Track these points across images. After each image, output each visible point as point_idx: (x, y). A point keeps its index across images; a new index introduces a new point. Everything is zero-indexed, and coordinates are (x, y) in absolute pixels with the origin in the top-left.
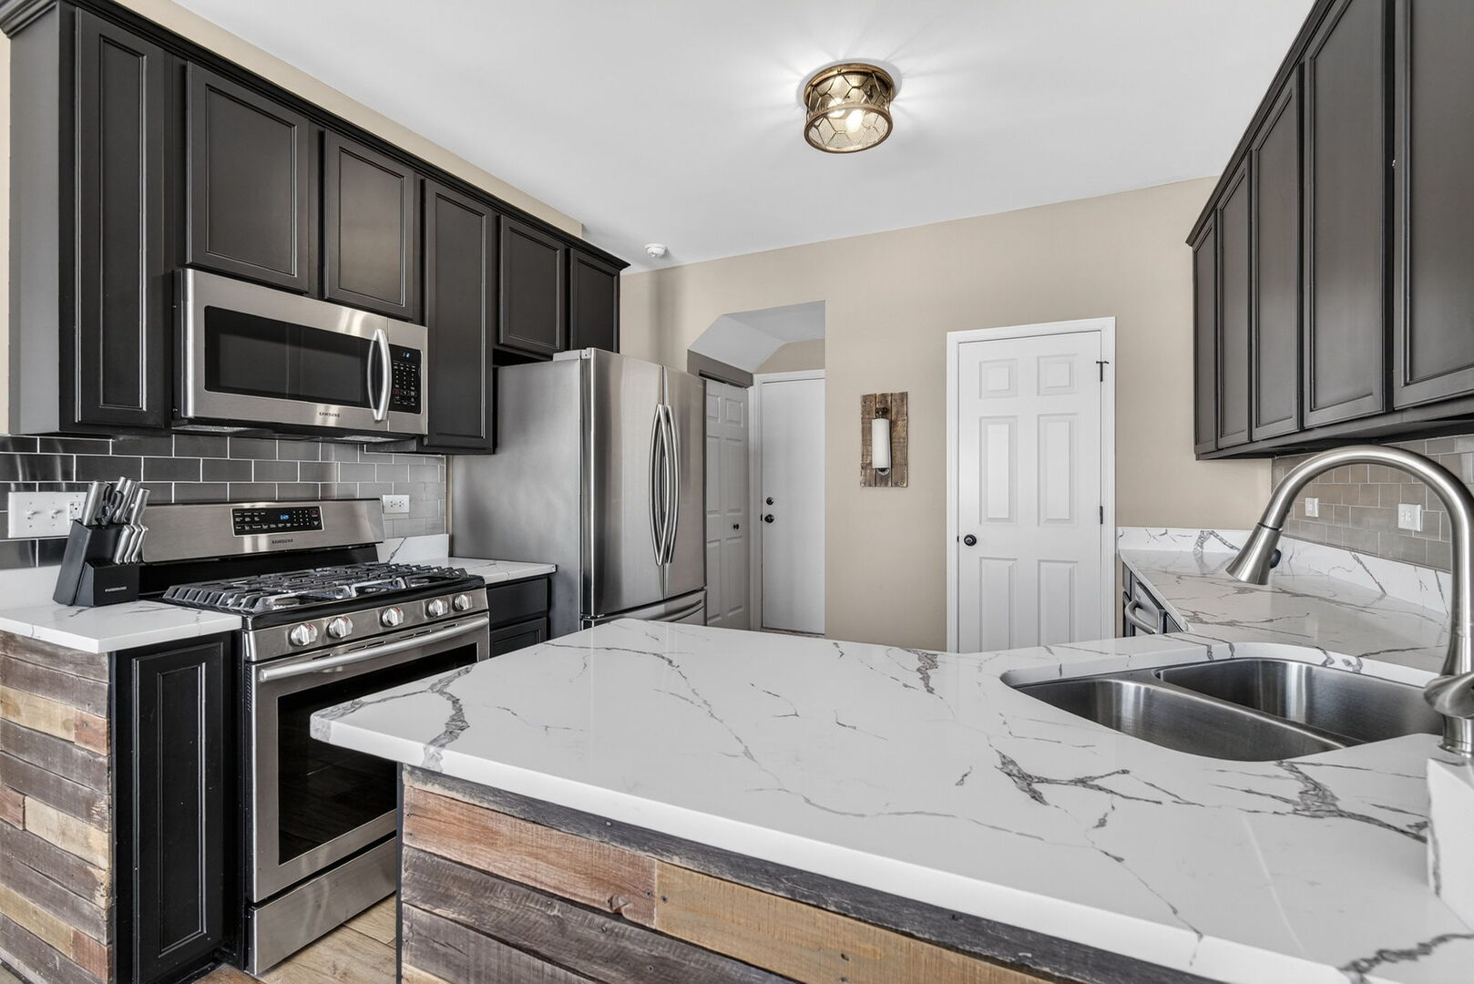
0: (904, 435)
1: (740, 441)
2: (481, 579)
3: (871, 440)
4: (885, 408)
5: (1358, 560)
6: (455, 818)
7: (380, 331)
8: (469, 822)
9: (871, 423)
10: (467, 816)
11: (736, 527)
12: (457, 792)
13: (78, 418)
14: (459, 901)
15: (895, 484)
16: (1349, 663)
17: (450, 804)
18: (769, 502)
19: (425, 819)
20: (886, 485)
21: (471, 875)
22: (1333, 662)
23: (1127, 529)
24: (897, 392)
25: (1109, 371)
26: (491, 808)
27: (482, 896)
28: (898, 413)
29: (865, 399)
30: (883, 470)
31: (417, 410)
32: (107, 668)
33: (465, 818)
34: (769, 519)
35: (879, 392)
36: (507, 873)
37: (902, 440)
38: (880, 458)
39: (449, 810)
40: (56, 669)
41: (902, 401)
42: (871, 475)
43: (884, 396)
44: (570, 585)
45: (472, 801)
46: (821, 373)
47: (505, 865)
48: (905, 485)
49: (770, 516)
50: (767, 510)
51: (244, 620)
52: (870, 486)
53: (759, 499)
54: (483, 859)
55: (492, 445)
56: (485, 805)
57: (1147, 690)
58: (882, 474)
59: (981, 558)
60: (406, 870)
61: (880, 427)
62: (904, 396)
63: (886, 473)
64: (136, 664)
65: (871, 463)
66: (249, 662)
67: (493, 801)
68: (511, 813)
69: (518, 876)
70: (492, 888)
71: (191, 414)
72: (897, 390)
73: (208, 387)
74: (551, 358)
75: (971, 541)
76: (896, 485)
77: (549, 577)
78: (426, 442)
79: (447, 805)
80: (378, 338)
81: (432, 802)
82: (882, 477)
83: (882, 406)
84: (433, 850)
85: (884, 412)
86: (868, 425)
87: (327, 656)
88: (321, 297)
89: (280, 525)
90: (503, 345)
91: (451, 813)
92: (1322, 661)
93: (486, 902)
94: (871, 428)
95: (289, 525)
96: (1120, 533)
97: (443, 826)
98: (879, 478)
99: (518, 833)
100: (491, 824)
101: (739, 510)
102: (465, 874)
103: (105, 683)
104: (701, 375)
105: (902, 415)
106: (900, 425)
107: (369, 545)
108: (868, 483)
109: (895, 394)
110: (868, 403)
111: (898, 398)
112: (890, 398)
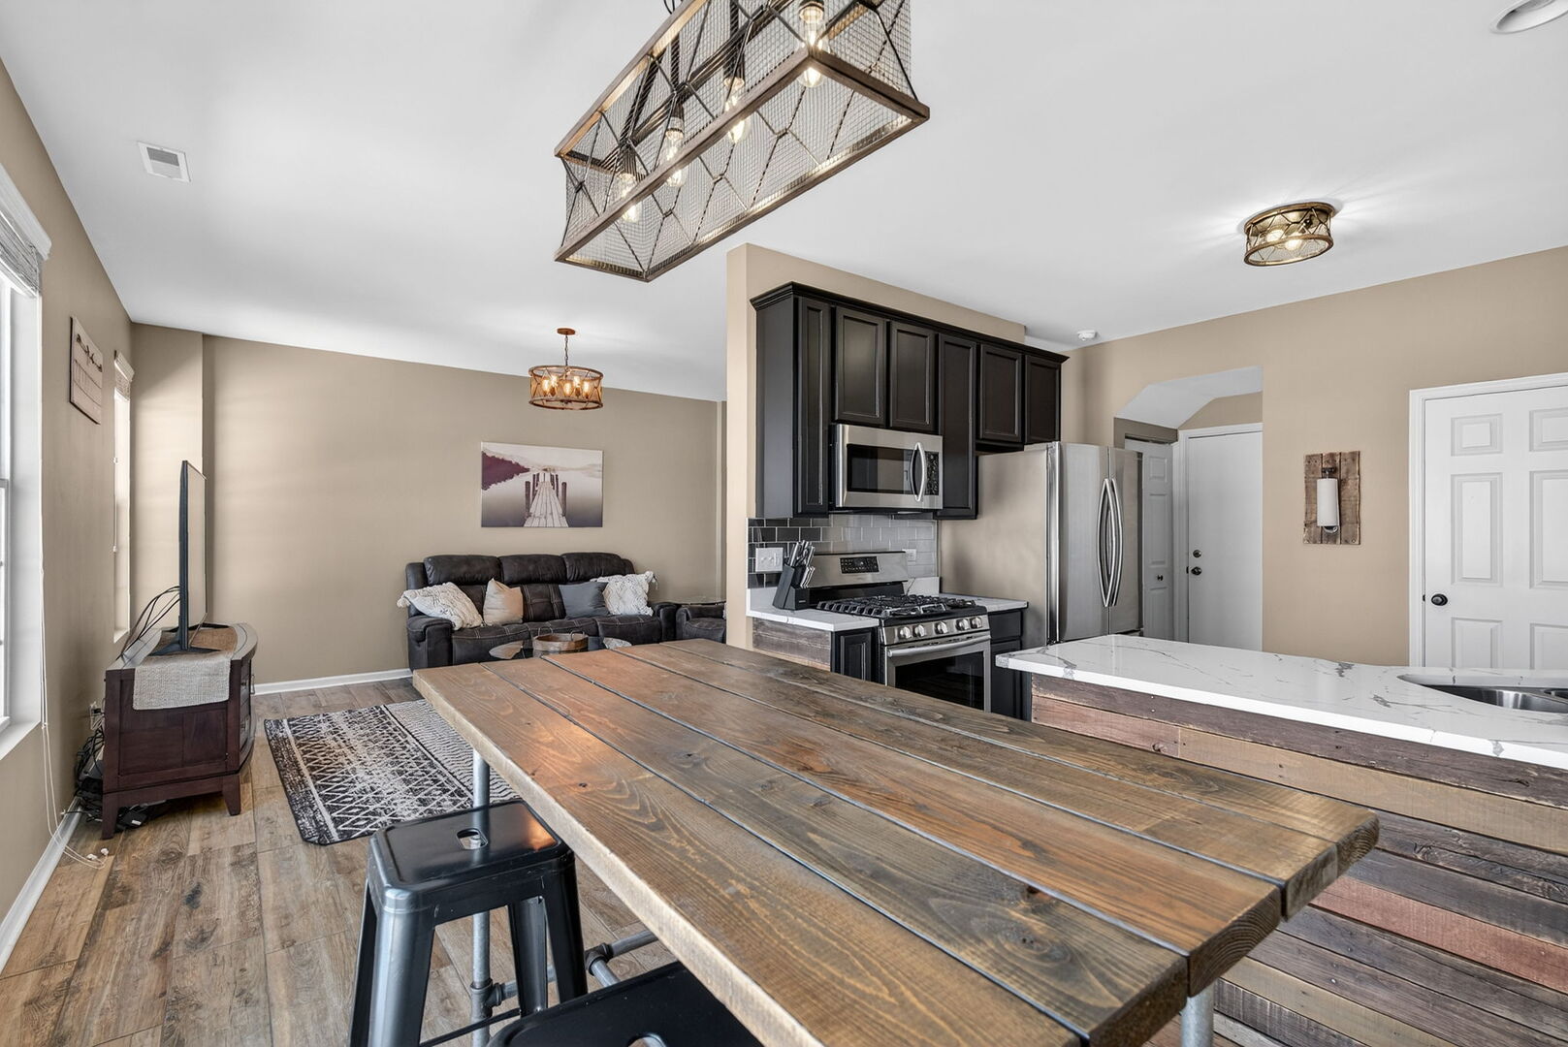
0: (1355, 493)
1: (1164, 495)
2: (985, 608)
3: (1316, 499)
4: (1335, 468)
7: (919, 444)
8: (1071, 712)
9: (1316, 482)
11: (1161, 578)
13: (800, 511)
15: (1345, 541)
18: (1197, 554)
19: (1044, 711)
20: (1335, 542)
24: (1347, 452)
28: (1347, 472)
29: (1310, 459)
30: (1330, 527)
31: (937, 494)
32: (830, 639)
33: (1069, 710)
34: (1196, 572)
35: (1325, 451)
37: (1352, 499)
38: (1327, 515)
40: (794, 641)
41: (1354, 460)
42: (1315, 532)
43: (1332, 455)
44: (1039, 618)
46: (1259, 426)
48: (1357, 542)
49: (1196, 568)
50: (1194, 562)
51: (880, 622)
52: (1315, 542)
53: (1185, 551)
55: (974, 514)
57: (1524, 696)
58: (1328, 531)
59: (1453, 619)
61: (1326, 487)
62: (1355, 456)
63: (1334, 530)
64: (842, 638)
65: (1316, 521)
66: (883, 645)
71: (841, 505)
72: (1347, 449)
73: (849, 490)
74: (1022, 449)
75: (1441, 600)
76: (1347, 542)
77: (1021, 610)
78: (938, 513)
80: (918, 450)
82: (1329, 535)
83: (1330, 466)
85: (1332, 472)
86: (1313, 484)
87: (913, 647)
88: (887, 427)
90: (983, 439)
94: (1315, 489)
97: (1056, 714)
98: (1328, 535)
99: (1100, 716)
101: (1163, 563)
103: (829, 648)
104: (1127, 437)
105: (1354, 474)
106: (1351, 484)
107: (900, 583)
108: (1312, 540)
109: (1345, 454)
110: (1313, 463)
111: (1348, 457)
112: (1339, 457)
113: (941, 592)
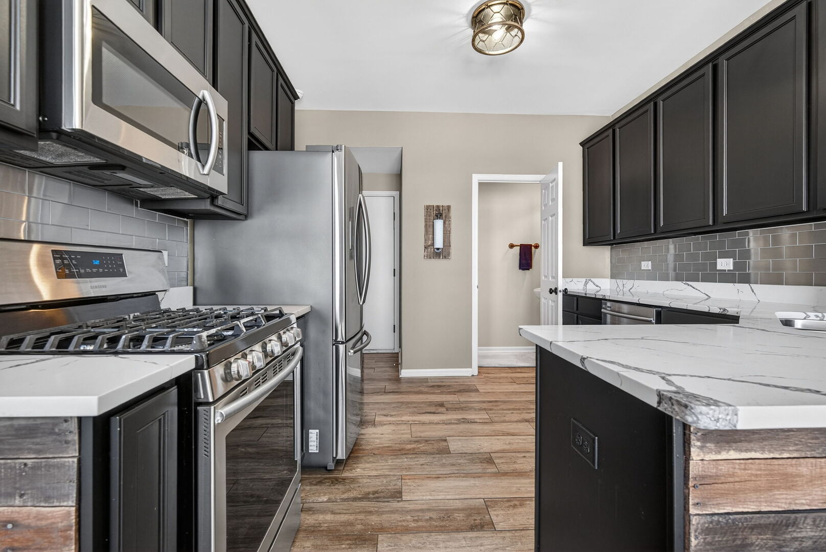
0: (449, 229)
4: (440, 213)
5: (689, 285)
6: (752, 475)
7: (206, 93)
8: (767, 475)
9: (432, 221)
10: (765, 470)
12: (756, 451)
14: (757, 545)
15: (445, 257)
16: (817, 316)
17: (746, 463)
19: (716, 485)
20: (439, 257)
21: (772, 519)
22: (810, 317)
24: (446, 205)
26: (792, 456)
27: (784, 533)
28: (446, 217)
29: (427, 207)
30: (440, 249)
31: (222, 172)
33: (763, 473)
35: (435, 204)
36: (809, 505)
37: (448, 232)
38: (438, 241)
39: (745, 469)
41: (449, 210)
42: (430, 252)
43: (438, 206)
45: (772, 456)
47: (805, 500)
48: (448, 258)
51: (197, 359)
54: (782, 501)
55: (246, 213)
56: (785, 455)
60: (696, 538)
62: (449, 207)
65: (432, 245)
67: (795, 450)
68: (812, 456)
69: (820, 505)
70: (794, 523)
71: (77, 126)
73: (95, 101)
79: (743, 466)
80: (205, 100)
81: (724, 468)
83: (438, 212)
84: (728, 509)
85: (440, 216)
86: (430, 223)
89: (94, 270)
90: (252, 134)
91: (747, 472)
92: (804, 317)
93: (787, 536)
95: (101, 270)
97: (737, 486)
98: (437, 253)
99: (818, 470)
100: (790, 470)
102: (764, 520)
107: (153, 294)
108: (429, 257)
110: (429, 210)
111: (446, 208)
112: (441, 208)
113: (195, 304)
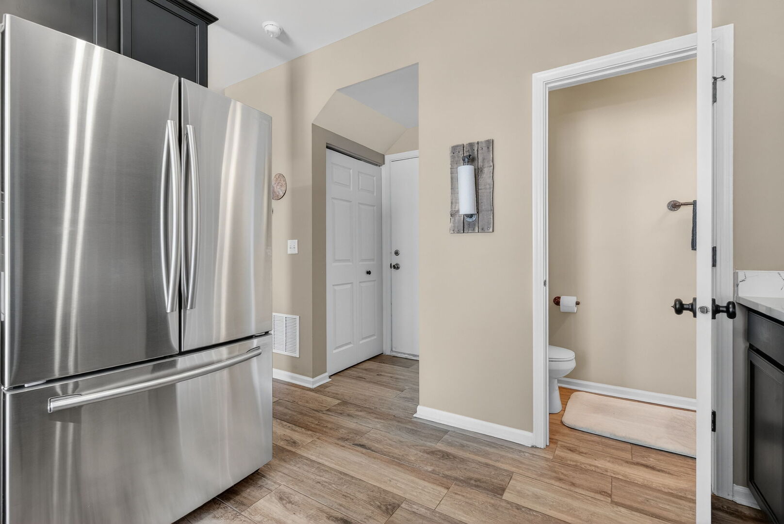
0: (489, 182)
1: (373, 206)
3: (458, 187)
4: (473, 155)
9: (458, 169)
11: (369, 273)
18: (397, 253)
20: (474, 230)
23: (749, 273)
24: (483, 140)
25: (726, 89)
28: (483, 160)
29: (454, 149)
30: (471, 216)
34: (396, 267)
35: (466, 142)
37: (489, 186)
38: (466, 206)
41: (488, 148)
42: (458, 221)
43: (471, 145)
48: (491, 230)
49: (397, 264)
50: (395, 259)
52: (459, 232)
53: (389, 251)
58: (468, 219)
61: (465, 172)
62: (490, 144)
63: (474, 218)
65: (458, 211)
72: (482, 138)
76: (483, 230)
82: (469, 223)
83: (469, 154)
85: (471, 159)
86: (456, 171)
94: (458, 178)
96: (741, 277)
101: (373, 260)
104: (327, 147)
105: (488, 161)
106: (487, 171)
108: (456, 229)
109: (481, 142)
110: (456, 153)
111: (484, 145)
112: (476, 146)
